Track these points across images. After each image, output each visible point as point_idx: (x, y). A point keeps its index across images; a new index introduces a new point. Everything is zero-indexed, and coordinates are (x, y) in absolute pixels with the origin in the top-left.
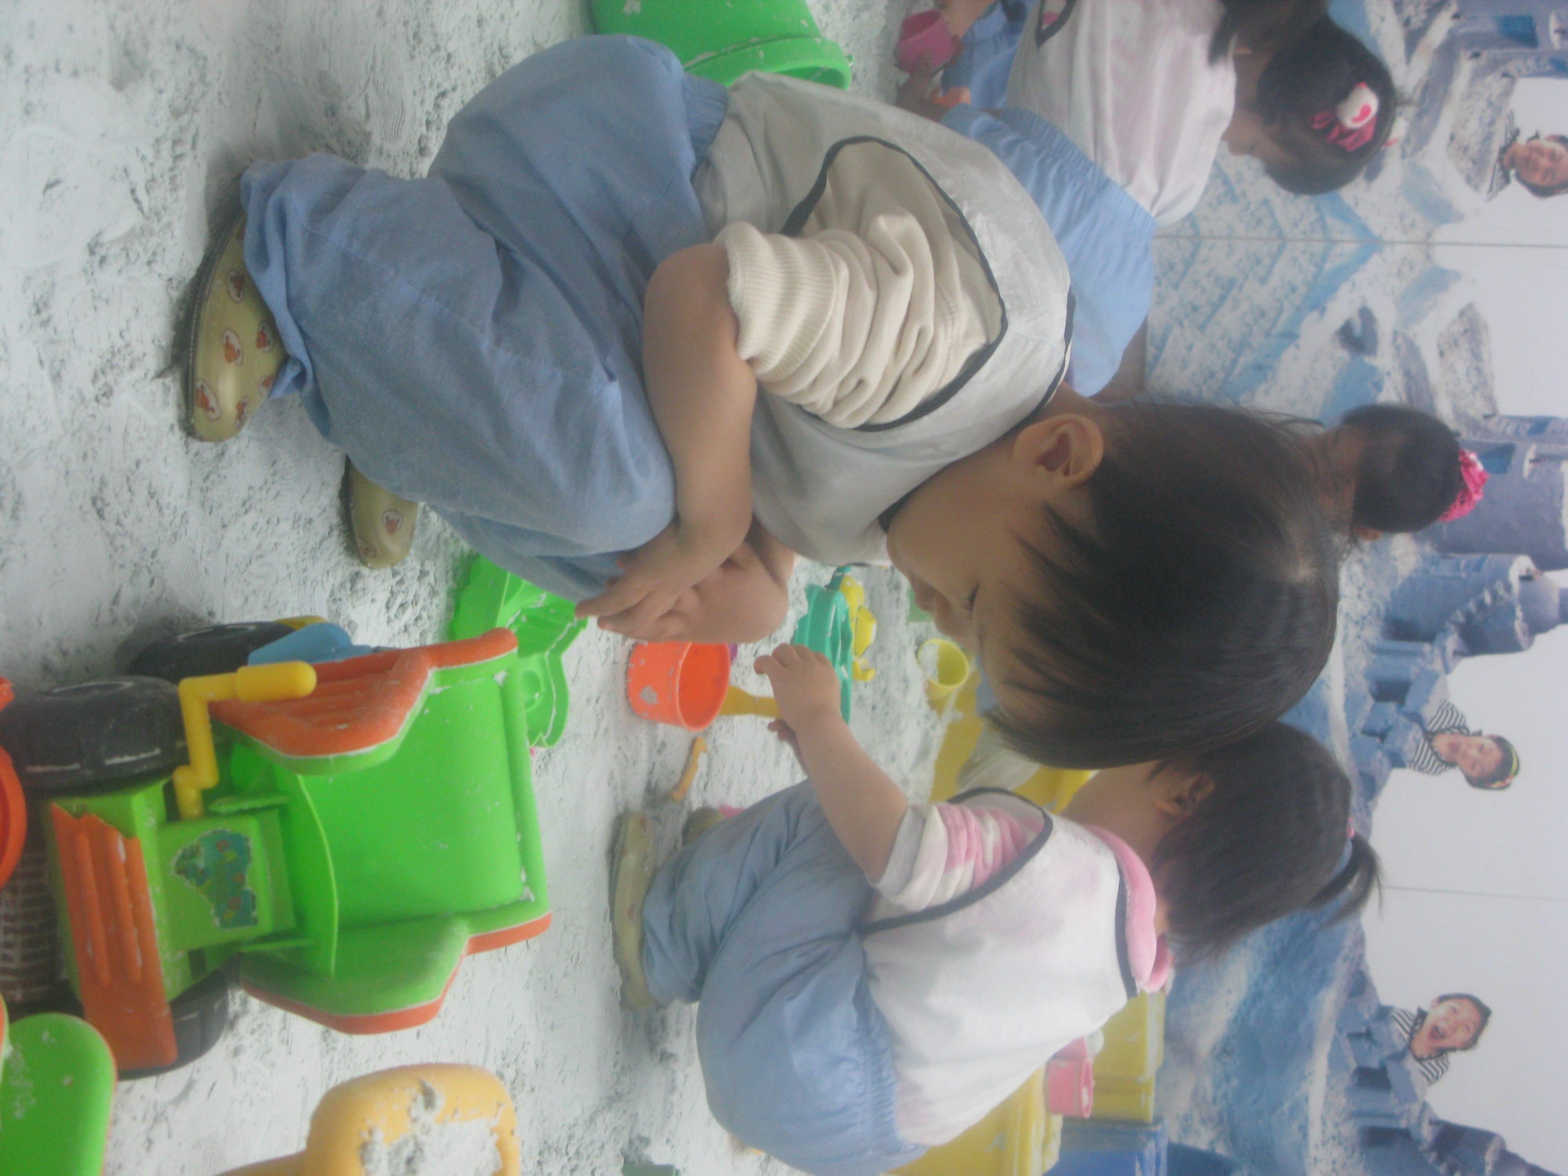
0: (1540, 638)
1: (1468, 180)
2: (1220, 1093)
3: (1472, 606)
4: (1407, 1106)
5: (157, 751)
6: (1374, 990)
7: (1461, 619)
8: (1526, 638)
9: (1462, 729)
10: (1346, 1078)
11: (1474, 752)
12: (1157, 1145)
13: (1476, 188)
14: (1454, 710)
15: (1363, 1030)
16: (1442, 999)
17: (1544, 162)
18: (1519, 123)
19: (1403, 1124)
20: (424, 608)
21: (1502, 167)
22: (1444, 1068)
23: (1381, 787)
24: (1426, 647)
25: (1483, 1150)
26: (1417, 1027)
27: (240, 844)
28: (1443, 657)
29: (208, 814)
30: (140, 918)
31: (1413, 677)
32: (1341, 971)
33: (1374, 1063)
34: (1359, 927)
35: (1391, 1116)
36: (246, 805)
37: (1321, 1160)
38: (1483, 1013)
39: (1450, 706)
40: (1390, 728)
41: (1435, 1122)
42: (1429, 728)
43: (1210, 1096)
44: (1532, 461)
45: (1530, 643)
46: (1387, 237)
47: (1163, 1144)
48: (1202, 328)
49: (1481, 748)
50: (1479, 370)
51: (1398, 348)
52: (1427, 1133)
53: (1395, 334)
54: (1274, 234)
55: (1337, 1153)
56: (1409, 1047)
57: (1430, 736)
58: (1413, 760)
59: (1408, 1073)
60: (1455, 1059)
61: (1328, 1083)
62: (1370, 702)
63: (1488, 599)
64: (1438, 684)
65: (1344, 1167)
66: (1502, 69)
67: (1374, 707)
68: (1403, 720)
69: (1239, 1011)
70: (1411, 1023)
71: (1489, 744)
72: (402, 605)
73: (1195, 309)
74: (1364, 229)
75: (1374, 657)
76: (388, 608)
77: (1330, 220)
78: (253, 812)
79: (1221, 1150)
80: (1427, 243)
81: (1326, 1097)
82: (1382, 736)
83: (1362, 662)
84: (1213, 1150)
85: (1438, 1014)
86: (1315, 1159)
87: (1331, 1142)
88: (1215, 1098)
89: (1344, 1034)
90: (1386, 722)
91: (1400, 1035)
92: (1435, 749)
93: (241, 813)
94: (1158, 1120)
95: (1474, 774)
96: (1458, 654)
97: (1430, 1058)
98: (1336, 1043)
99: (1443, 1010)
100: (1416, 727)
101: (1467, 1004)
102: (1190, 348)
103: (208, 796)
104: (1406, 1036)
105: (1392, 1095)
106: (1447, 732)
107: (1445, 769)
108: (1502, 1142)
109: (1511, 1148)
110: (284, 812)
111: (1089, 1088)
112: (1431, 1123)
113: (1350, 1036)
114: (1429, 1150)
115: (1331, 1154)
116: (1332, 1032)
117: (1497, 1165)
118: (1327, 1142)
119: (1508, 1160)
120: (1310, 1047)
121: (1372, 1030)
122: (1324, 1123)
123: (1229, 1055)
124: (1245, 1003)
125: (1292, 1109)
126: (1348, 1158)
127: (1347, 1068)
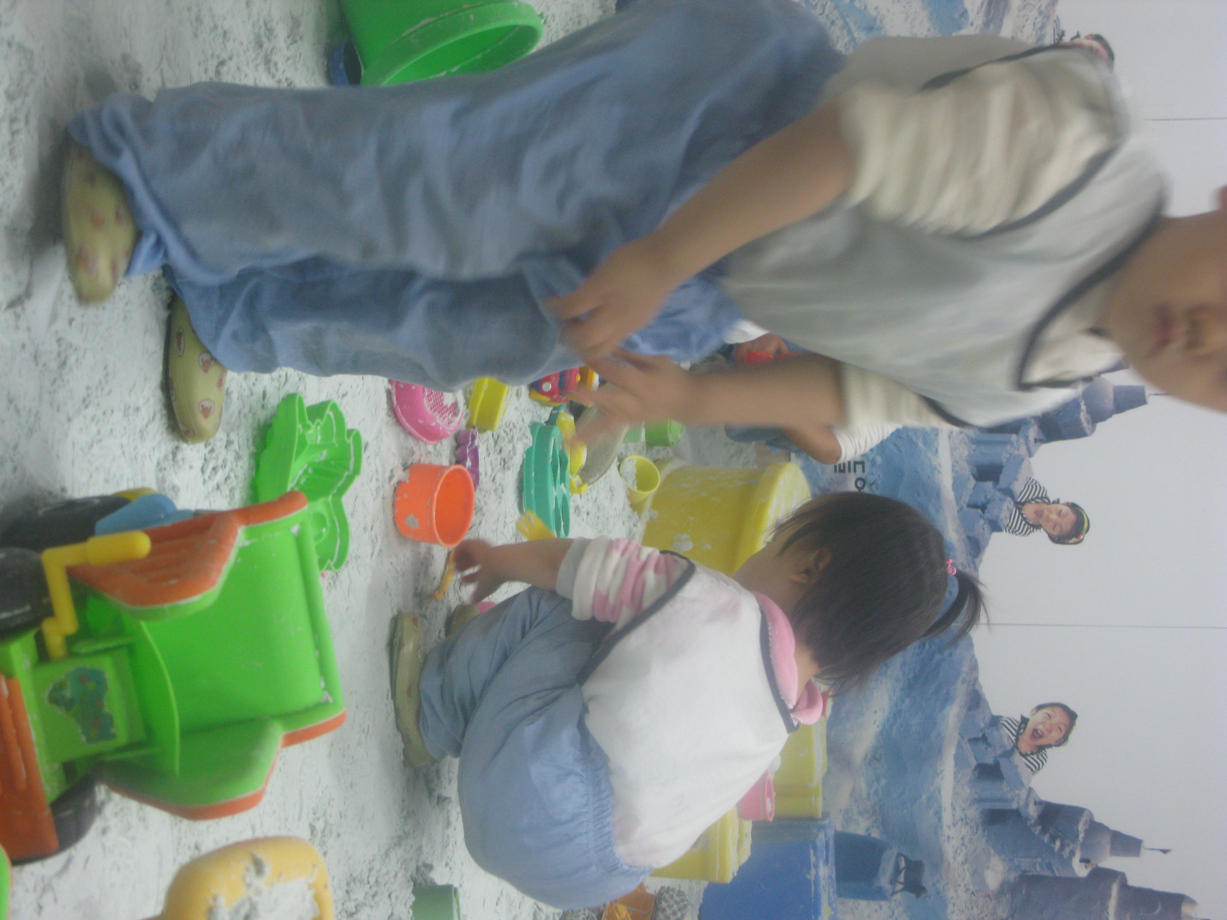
0: (1100, 426)
2: (872, 792)
4: (1017, 792)
5: (28, 608)
6: (987, 704)
8: (1090, 426)
9: (1044, 499)
10: (968, 773)
11: (1054, 516)
12: (825, 836)
14: (1037, 484)
15: (980, 735)
16: (1040, 707)
18: (1063, 26)
19: (1014, 806)
20: (231, 470)
22: (1044, 762)
23: (984, 548)
24: (1014, 437)
25: (1077, 823)
26: (1022, 731)
27: (98, 677)
28: (1027, 444)
29: (71, 654)
30: (22, 741)
31: (1004, 460)
32: (960, 690)
33: (990, 761)
34: (973, 657)
35: (1006, 800)
36: (101, 646)
37: (953, 838)
38: (1072, 716)
39: (1034, 482)
40: (989, 501)
41: (1039, 803)
42: (1019, 500)
43: (865, 793)
45: (1093, 430)
47: (831, 833)
49: (1059, 513)
52: (1033, 812)
55: (965, 831)
56: (1016, 746)
57: (1020, 506)
58: (1008, 525)
59: (1017, 766)
60: (1050, 753)
61: (955, 778)
62: (973, 482)
64: (1024, 465)
65: (971, 841)
67: (975, 486)
68: (999, 495)
69: (884, 727)
70: (1017, 728)
71: (1065, 509)
72: (214, 469)
75: (974, 447)
76: (203, 471)
78: (107, 651)
81: (954, 788)
82: (983, 508)
83: (965, 452)
84: (869, 835)
85: (1037, 720)
86: (949, 837)
87: (960, 822)
88: (869, 795)
89: (966, 740)
90: (985, 497)
91: (1009, 737)
92: (1024, 516)
93: (98, 653)
94: (826, 815)
95: (1055, 533)
96: (1039, 441)
97: (1032, 753)
98: (959, 747)
99: (1040, 716)
100: (1009, 499)
101: (1058, 710)
103: (70, 641)
104: (1013, 738)
105: (1005, 784)
106: (1033, 502)
107: (1033, 531)
108: (1091, 815)
109: (1097, 819)
110: (131, 649)
111: (771, 799)
112: (1035, 803)
113: (970, 740)
114: (1035, 825)
115: (961, 832)
116: (956, 738)
117: (1088, 832)
118: (957, 823)
119: (1095, 828)
120: (940, 751)
121: (987, 735)
122: (954, 809)
123: (878, 761)
124: (888, 721)
125: (929, 799)
126: (974, 834)
127: (970, 766)
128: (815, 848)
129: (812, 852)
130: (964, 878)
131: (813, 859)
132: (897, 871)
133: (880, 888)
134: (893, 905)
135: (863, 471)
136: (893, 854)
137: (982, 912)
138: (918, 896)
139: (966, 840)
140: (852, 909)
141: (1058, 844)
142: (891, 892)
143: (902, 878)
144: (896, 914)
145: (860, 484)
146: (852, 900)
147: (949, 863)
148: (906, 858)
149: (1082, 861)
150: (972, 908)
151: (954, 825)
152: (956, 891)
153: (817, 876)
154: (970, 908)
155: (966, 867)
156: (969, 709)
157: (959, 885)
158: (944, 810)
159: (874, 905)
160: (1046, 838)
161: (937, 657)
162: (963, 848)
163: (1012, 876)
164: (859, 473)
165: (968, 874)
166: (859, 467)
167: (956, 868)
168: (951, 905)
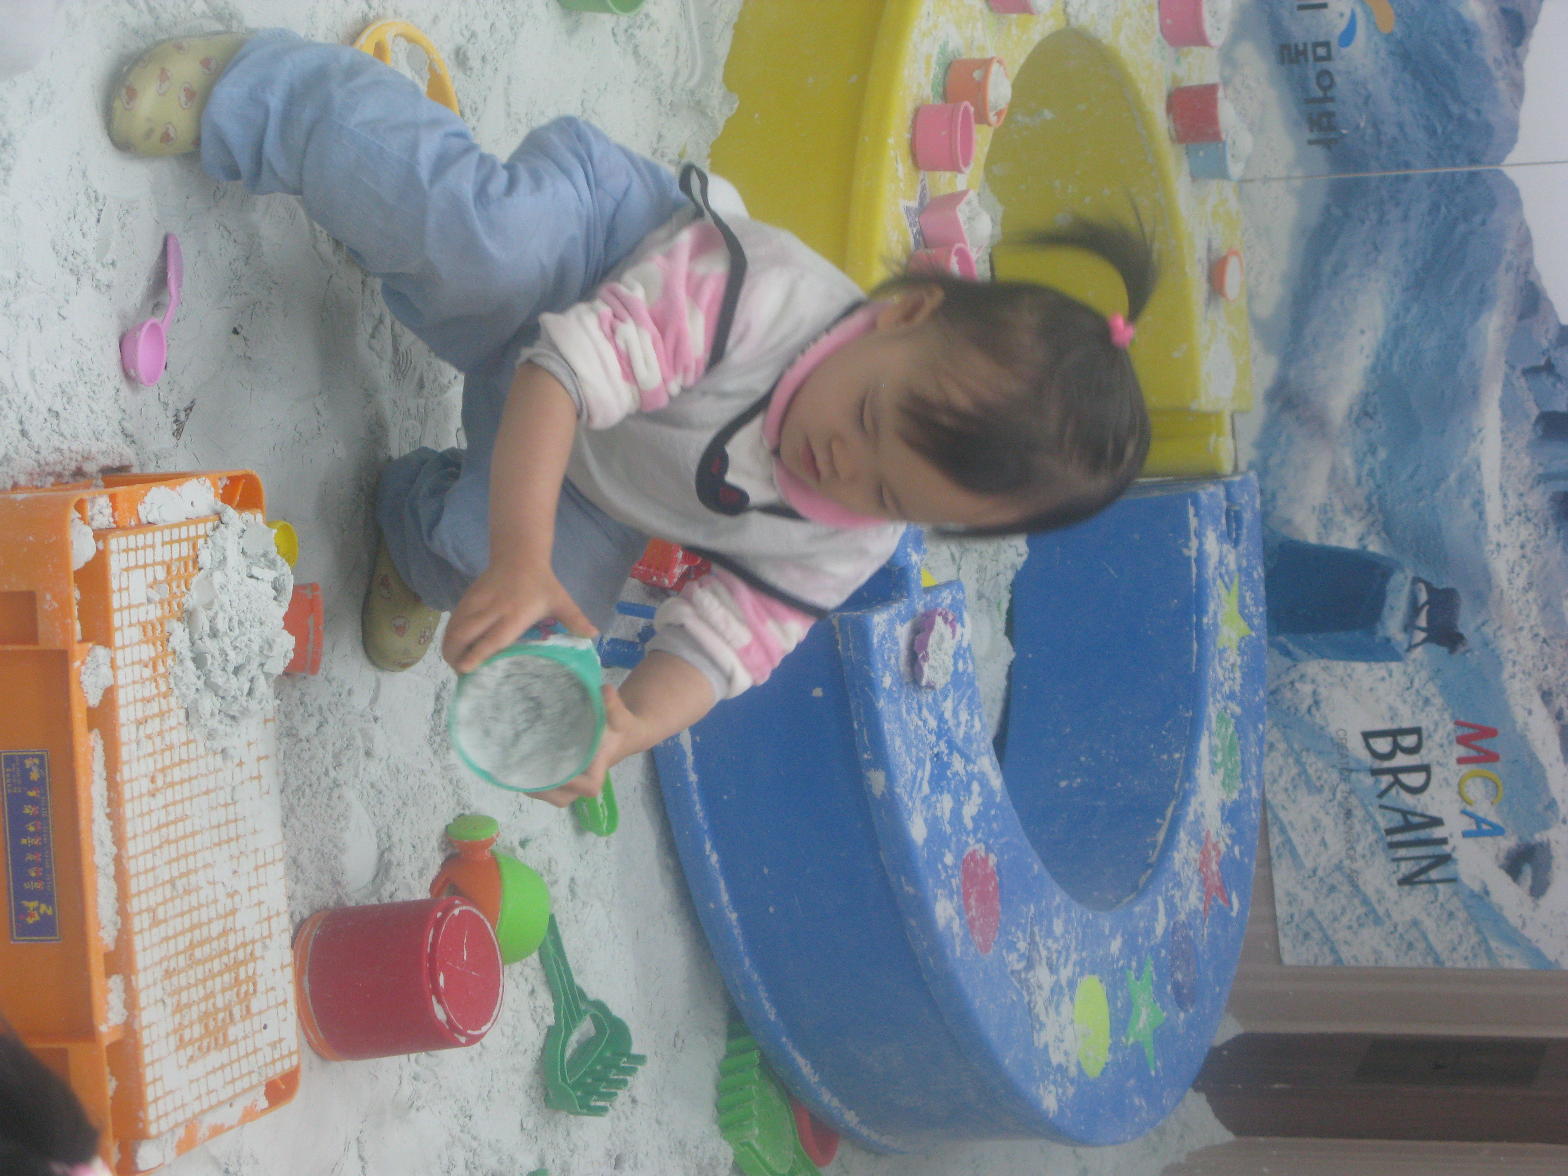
2: (1364, 472)
6: (1550, 304)
10: (1526, 430)
15: (1542, 362)
32: (1504, 284)
33: (1561, 405)
34: (1522, 223)
43: (1352, 475)
55: (1526, 532)
61: (1503, 440)
65: (1537, 550)
69: (1378, 357)
79: (1374, 547)
81: (1504, 459)
84: (1365, 547)
86: (1498, 545)
87: (1517, 518)
88: (1359, 478)
89: (1518, 372)
98: (1508, 385)
113: (1526, 372)
115: (1518, 535)
116: (1501, 370)
118: (1511, 519)
120: (1475, 393)
121: (1553, 361)
122: (1505, 495)
123: (1372, 418)
124: (1384, 345)
125: (1461, 480)
126: (1541, 538)
127: (1528, 417)
128: (1196, 502)
129: (1191, 511)
130: (1528, 616)
131: (1193, 522)
132: (1414, 609)
133: (1388, 640)
134: (1410, 669)
136: (1406, 578)
137: (1563, 674)
138: (1452, 650)
139: (1528, 549)
140: (1342, 680)
142: (1406, 646)
143: (1422, 621)
144: (1416, 684)
146: (1342, 663)
147: (1502, 593)
148: (1428, 586)
150: (1546, 668)
152: (1516, 639)
153: (1200, 551)
154: (1542, 667)
155: (1531, 595)
156: (1521, 317)
157: (1521, 629)
158: (1489, 496)
159: (1379, 669)
161: (1461, 228)
162: (1525, 564)
165: (1535, 608)
167: (1515, 598)
168: (1510, 664)
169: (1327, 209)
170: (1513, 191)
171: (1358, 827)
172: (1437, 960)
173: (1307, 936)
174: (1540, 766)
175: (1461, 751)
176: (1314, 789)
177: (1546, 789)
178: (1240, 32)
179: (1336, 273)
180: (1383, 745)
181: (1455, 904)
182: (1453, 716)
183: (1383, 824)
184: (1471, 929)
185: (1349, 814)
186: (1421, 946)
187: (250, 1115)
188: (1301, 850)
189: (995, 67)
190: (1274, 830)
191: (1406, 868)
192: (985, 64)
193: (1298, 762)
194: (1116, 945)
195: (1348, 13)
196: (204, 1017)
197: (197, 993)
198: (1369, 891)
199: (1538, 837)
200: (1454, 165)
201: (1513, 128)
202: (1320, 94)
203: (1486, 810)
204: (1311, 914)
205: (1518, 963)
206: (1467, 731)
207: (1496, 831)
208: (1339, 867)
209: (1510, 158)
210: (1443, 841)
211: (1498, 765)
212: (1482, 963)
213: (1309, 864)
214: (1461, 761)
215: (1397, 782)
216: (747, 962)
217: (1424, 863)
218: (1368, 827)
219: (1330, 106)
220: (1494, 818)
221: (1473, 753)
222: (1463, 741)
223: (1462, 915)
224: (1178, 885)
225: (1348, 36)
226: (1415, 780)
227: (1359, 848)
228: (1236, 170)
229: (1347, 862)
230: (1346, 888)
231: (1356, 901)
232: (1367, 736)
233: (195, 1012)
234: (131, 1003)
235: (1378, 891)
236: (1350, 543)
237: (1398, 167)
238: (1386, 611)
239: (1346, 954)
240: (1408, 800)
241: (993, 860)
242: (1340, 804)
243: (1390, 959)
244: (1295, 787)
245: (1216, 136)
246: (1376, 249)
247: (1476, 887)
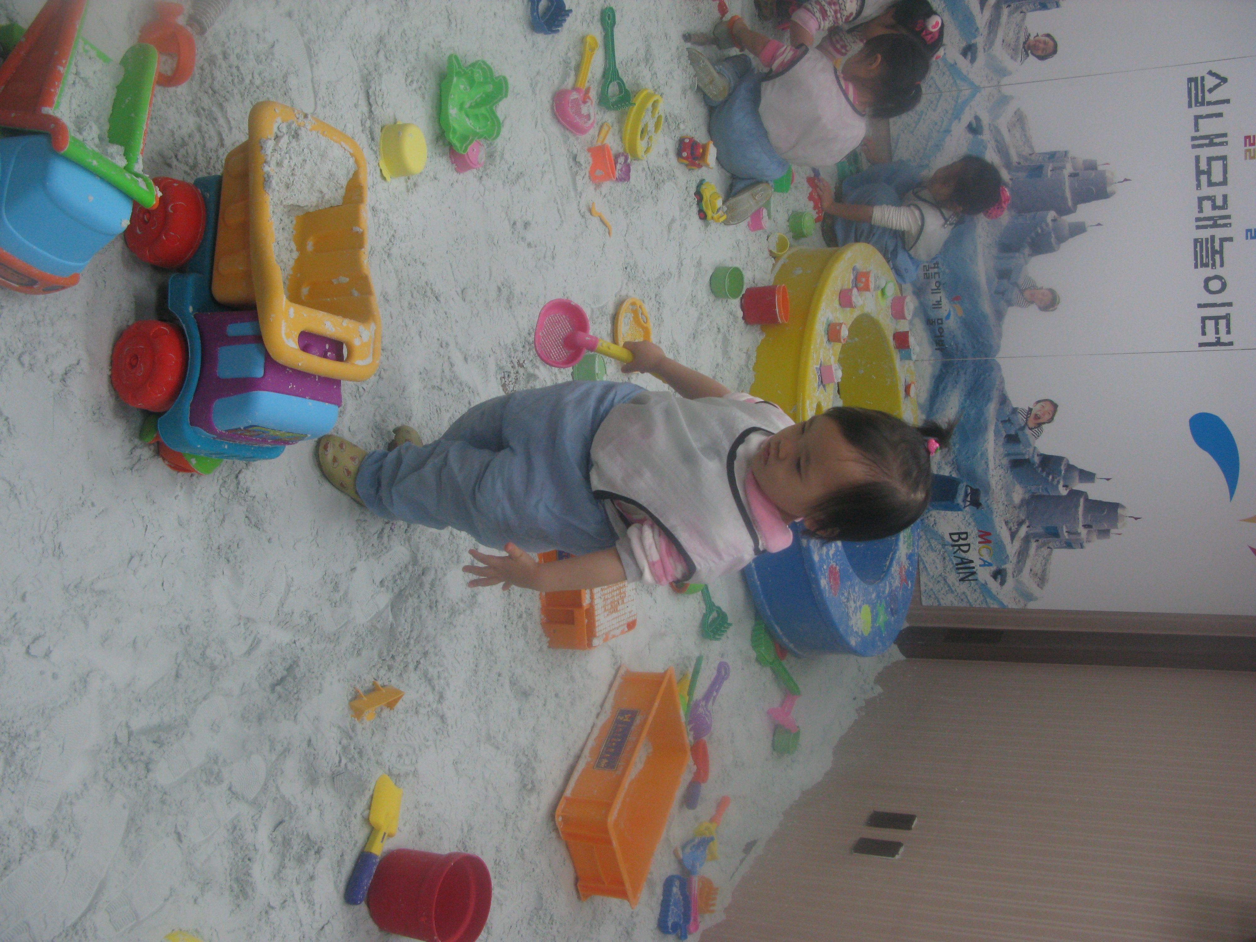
0: (1063, 245)
1: (1012, 57)
3: (1033, 234)
4: (1028, 449)
6: (1010, 401)
7: (1030, 240)
8: (1057, 245)
9: (1034, 287)
10: (1002, 440)
11: (1041, 296)
13: (1015, 60)
14: (1031, 279)
15: (1007, 419)
16: (1038, 402)
17: (1041, 46)
18: (1029, 31)
19: (1027, 457)
21: (1025, 50)
22: (1042, 432)
23: (1004, 316)
24: (1017, 254)
25: (1060, 464)
26: (1029, 415)
28: (1024, 257)
31: (1013, 267)
32: (995, 395)
33: (1013, 433)
34: (1001, 376)
35: (1023, 454)
37: (995, 476)
38: (1055, 406)
39: (1029, 278)
41: (1040, 455)
42: (1021, 288)
44: (1051, 171)
45: (1059, 247)
46: (982, 86)
48: (912, 132)
49: (1043, 294)
50: (1025, 135)
51: (991, 131)
52: (1037, 460)
53: (990, 124)
54: (937, 91)
55: (1001, 471)
56: (1026, 424)
57: (1022, 292)
58: (1016, 303)
59: (1027, 435)
60: (1045, 427)
61: (995, 443)
63: (1040, 231)
65: (1004, 477)
66: (1020, 10)
69: (956, 416)
70: (1026, 414)
71: (1046, 292)
73: (909, 125)
74: (972, 84)
75: (996, 261)
77: (958, 82)
79: (954, 475)
80: (998, 86)
81: (995, 449)
83: (992, 263)
84: (951, 475)
85: (1036, 409)
86: (993, 475)
87: (998, 467)
89: (1000, 422)
91: (1022, 419)
92: (1025, 297)
95: (1042, 305)
96: (1031, 255)
97: (1035, 428)
98: (996, 425)
99: (1038, 407)
101: (1048, 403)
102: (908, 142)
104: (1025, 420)
105: (1021, 445)
106: (1029, 289)
107: (1030, 305)
108: (1068, 461)
109: (1071, 463)
112: (1038, 455)
113: (1002, 422)
114: (1039, 466)
115: (999, 472)
116: (994, 421)
117: (1066, 470)
119: (1071, 468)
120: (986, 428)
121: (1010, 419)
122: (995, 460)
124: (958, 413)
125: (982, 455)
126: (1006, 473)
127: (1002, 436)
130: (1001, 498)
132: (966, 495)
133: (958, 504)
134: (965, 513)
135: (939, 277)
136: (964, 485)
137: (1012, 515)
138: (978, 508)
139: (1002, 476)
140: (943, 516)
141: (1051, 477)
142: (963, 506)
143: (969, 499)
144: (966, 518)
145: (937, 285)
146: (943, 511)
147: (993, 490)
148: (970, 487)
149: (1064, 486)
151: (995, 469)
152: (997, 505)
154: (1005, 514)
155: (1002, 491)
156: (1001, 405)
157: (999, 502)
158: (990, 460)
159: (955, 513)
160: (1044, 474)
161: (983, 377)
162: (1001, 481)
163: (1027, 496)
164: (937, 279)
165: (1003, 496)
166: (937, 276)
167: (997, 492)
168: (995, 513)
169: (941, 370)
170: (999, 366)
171: (947, 563)
172: (970, 604)
173: (930, 596)
174: (1004, 545)
175: (980, 540)
176: (934, 550)
177: (1006, 551)
178: (915, 315)
179: (944, 389)
180: (955, 537)
181: (976, 587)
182: (977, 528)
183: (955, 562)
184: (981, 595)
185: (944, 559)
186: (965, 600)
187: (623, 632)
188: (929, 570)
189: (843, 325)
190: (921, 564)
191: (962, 576)
192: (840, 325)
193: (929, 542)
194: (874, 596)
195: (948, 311)
196: (611, 603)
197: (609, 596)
198: (950, 583)
199: (1003, 567)
200: (981, 357)
201: (999, 346)
202: (939, 334)
203: (987, 558)
204: (932, 590)
205: (996, 606)
206: (981, 533)
207: (990, 565)
208: (941, 575)
209: (998, 356)
210: (974, 568)
211: (991, 544)
212: (984, 606)
213: (931, 573)
214: (980, 543)
215: (960, 549)
216: (762, 597)
217: (967, 574)
218: (950, 563)
219: (943, 339)
220: (990, 561)
221: (983, 540)
222: (980, 536)
223: (978, 591)
224: (893, 578)
225: (948, 317)
226: (965, 548)
227: (947, 569)
228: (914, 357)
229: (943, 574)
230: (943, 582)
231: (946, 586)
232: (951, 534)
233: (609, 601)
234: (592, 598)
235: (953, 583)
236: (947, 474)
237: (963, 357)
238: (958, 495)
239: (942, 602)
240: (963, 555)
241: (838, 568)
242: (942, 556)
243: (956, 604)
244: (928, 550)
245: (908, 347)
246: (956, 383)
247: (983, 582)
